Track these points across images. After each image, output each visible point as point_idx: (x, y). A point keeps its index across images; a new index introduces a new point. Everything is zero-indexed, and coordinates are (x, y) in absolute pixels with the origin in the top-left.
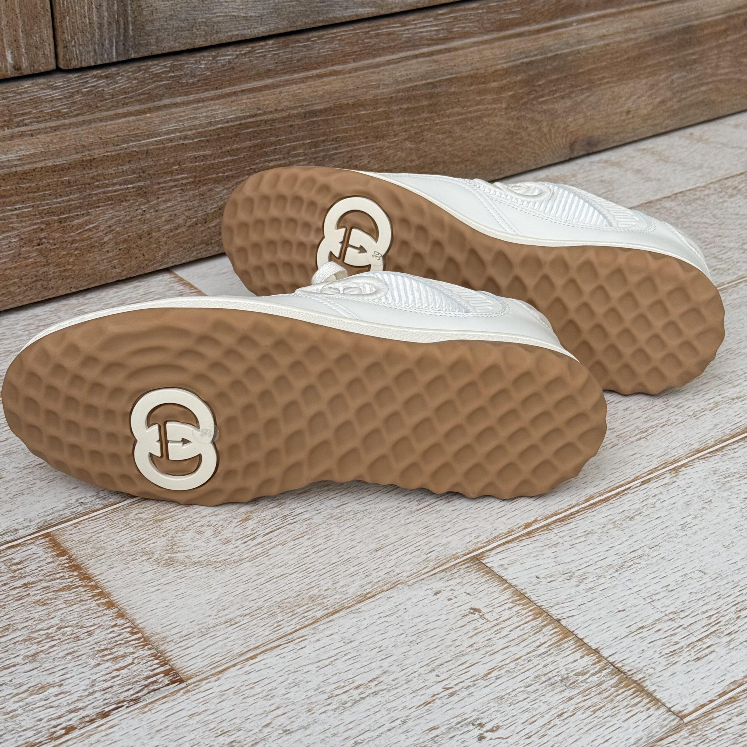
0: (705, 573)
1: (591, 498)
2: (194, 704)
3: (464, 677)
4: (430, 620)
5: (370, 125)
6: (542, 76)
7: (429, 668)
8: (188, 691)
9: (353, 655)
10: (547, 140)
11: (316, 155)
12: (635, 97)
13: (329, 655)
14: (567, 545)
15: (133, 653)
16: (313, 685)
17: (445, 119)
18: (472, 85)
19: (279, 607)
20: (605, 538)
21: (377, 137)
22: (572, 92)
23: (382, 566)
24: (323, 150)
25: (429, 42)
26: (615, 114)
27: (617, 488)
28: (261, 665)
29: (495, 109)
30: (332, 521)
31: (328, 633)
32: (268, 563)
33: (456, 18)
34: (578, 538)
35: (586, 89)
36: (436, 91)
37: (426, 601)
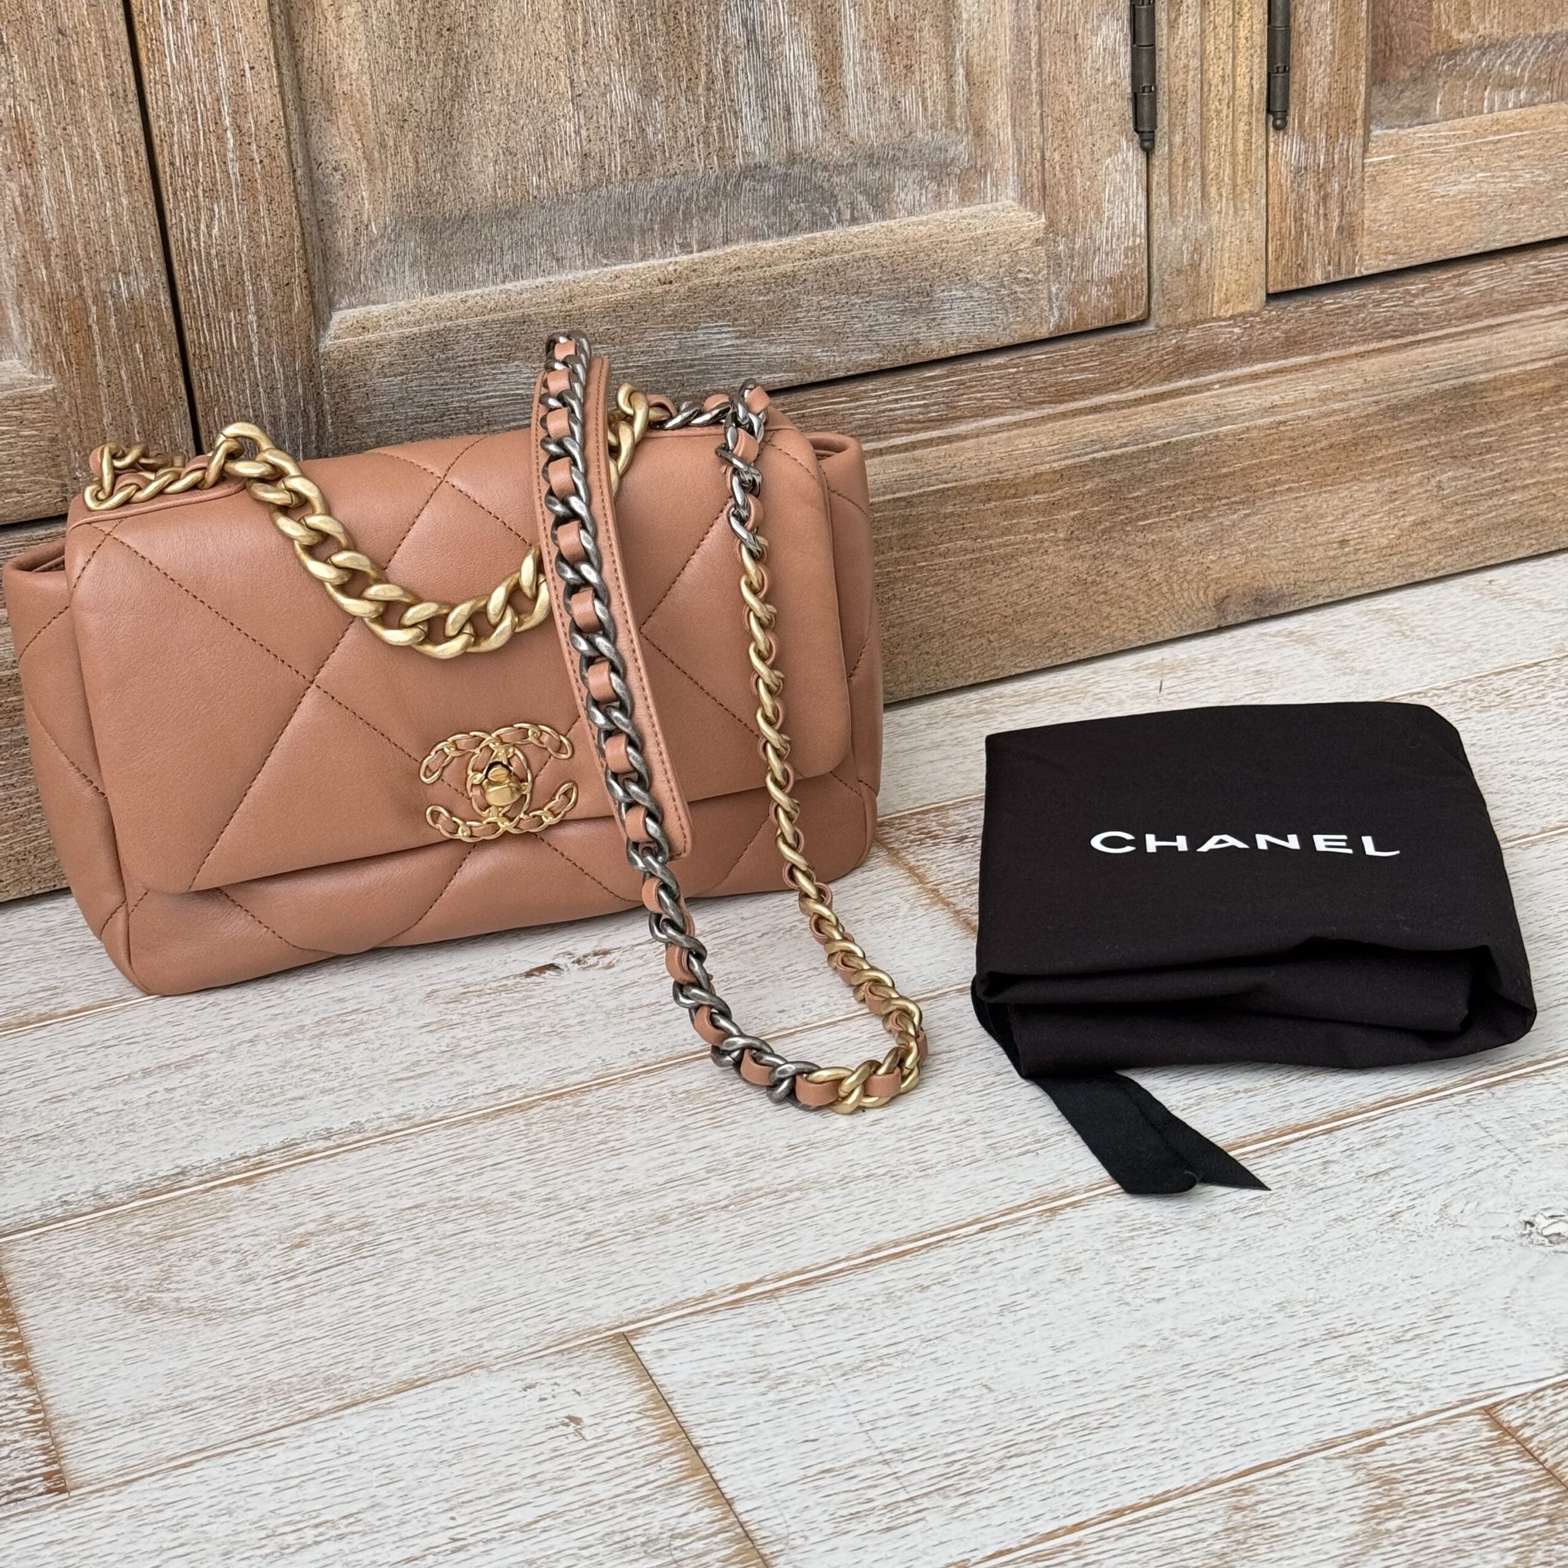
0: (990, 1390)
1: (879, 1249)
2: (62, 1527)
3: (493, 1524)
4: (493, 1429)
6: (1140, 480)
7: (446, 1506)
8: (66, 1507)
9: (341, 1474)
10: (1163, 595)
12: (1357, 515)
13: (303, 1472)
14: (788, 1326)
15: (16, 1441)
16: (252, 1516)
17: (937, 561)
18: (989, 500)
19: (271, 1390)
20: (858, 1318)
22: (1210, 510)
23: (466, 1338)
25: (910, 426)
26: (1312, 546)
27: (932, 1235)
28: (192, 1479)
29: (1042, 541)
30: (431, 1258)
31: (320, 1436)
32: (293, 1318)
33: (962, 383)
34: (812, 1315)
35: (1242, 502)
36: (915, 511)
37: (504, 1399)
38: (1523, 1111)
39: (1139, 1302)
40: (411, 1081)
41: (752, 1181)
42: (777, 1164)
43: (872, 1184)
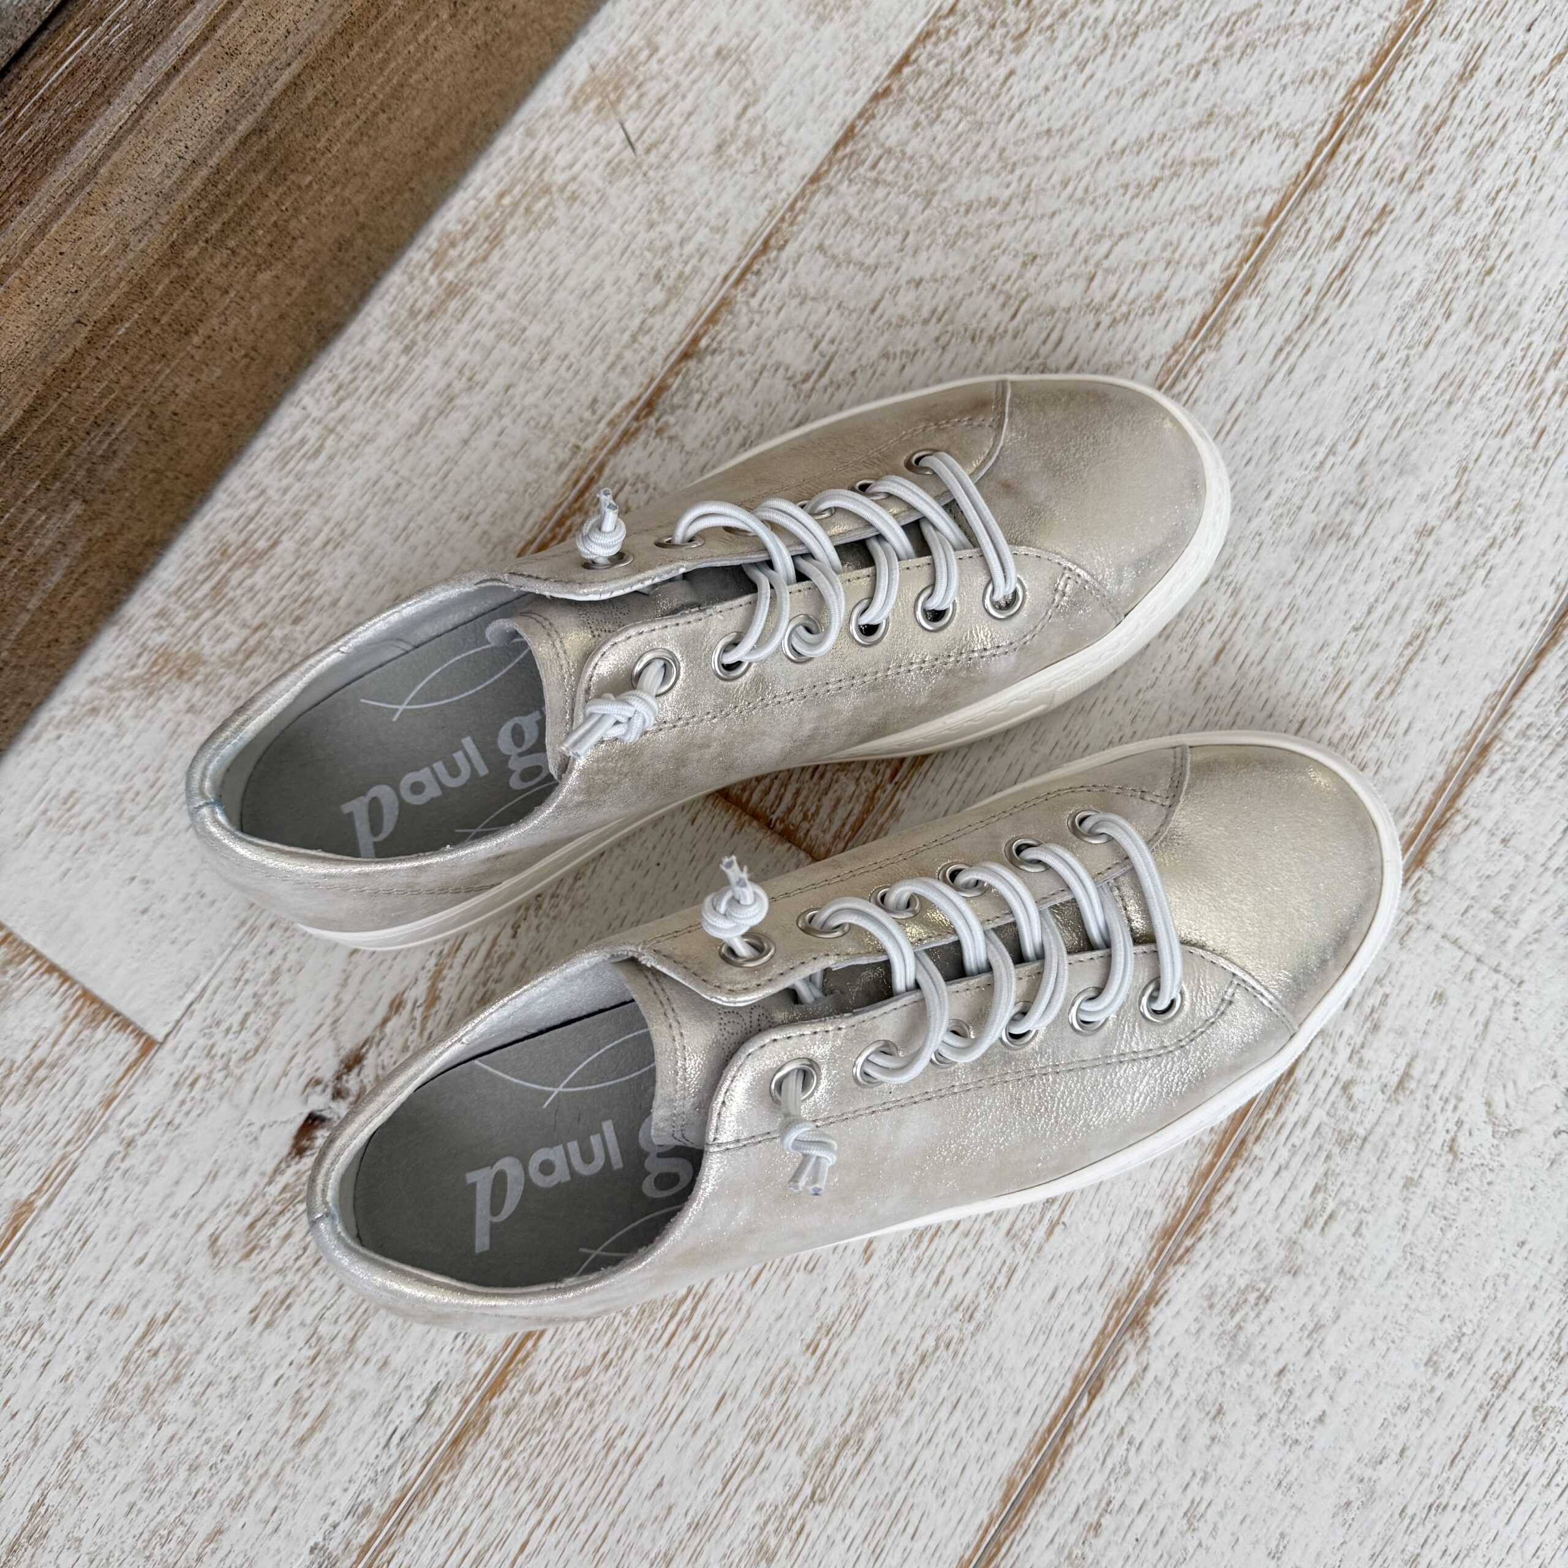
5: (156, 330)
11: (70, 487)
17: (322, 163)
18: (350, 46)
21: (187, 333)
24: (79, 466)
29: (426, 41)
36: (272, 135)
38: (1473, 890)
39: (1304, 1432)
40: (318, 1438)
41: (811, 1432)
42: (816, 1389)
43: (933, 1372)
